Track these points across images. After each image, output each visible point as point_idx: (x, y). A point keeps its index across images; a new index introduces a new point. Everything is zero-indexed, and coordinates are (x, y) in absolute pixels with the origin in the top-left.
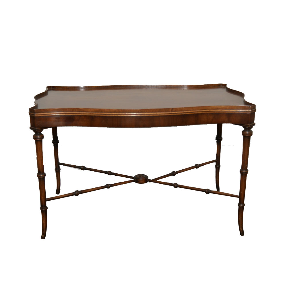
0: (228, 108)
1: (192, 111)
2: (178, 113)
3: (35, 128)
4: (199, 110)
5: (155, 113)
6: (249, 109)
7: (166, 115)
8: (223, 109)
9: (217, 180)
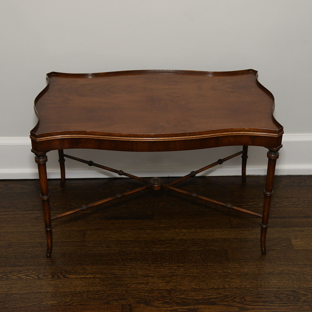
0: (252, 130)
1: (212, 135)
2: (196, 137)
3: (37, 152)
4: (219, 133)
5: (171, 138)
6: (276, 133)
7: (182, 139)
8: (246, 132)
9: (244, 172)
